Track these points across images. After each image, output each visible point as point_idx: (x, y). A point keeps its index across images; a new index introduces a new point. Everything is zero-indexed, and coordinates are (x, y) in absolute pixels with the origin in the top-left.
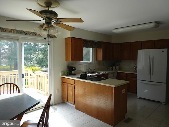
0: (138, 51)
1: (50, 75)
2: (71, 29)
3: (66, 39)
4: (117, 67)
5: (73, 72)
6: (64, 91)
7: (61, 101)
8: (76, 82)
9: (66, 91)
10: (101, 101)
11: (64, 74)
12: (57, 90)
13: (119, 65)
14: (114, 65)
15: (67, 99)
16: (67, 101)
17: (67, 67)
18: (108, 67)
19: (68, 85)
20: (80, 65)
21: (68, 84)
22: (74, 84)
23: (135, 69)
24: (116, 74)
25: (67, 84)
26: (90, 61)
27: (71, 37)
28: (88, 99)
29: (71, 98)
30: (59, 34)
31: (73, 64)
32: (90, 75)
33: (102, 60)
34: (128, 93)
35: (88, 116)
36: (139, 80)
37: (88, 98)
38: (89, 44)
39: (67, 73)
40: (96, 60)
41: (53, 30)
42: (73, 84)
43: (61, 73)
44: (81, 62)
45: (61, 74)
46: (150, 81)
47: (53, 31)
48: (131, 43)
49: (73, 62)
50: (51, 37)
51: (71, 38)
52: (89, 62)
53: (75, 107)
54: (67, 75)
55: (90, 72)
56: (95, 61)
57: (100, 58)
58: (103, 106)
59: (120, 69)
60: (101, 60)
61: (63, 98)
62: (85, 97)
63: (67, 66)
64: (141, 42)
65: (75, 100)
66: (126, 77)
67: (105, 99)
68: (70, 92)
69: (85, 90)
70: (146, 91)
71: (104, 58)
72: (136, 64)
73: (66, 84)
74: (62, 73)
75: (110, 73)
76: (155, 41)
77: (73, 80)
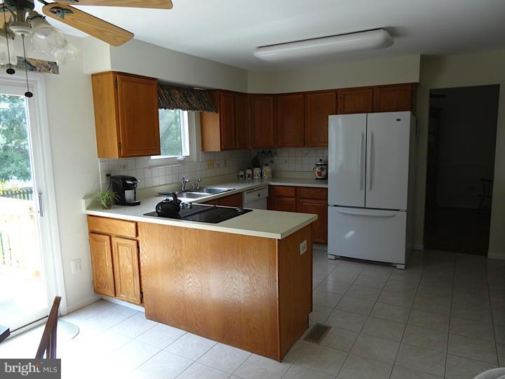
0: (331, 118)
1: (41, 212)
2: (118, 39)
3: (96, 78)
4: (267, 169)
5: (129, 194)
6: (101, 264)
7: (93, 297)
8: (143, 231)
9: (109, 263)
10: (235, 287)
11: (95, 205)
12: (73, 261)
13: (272, 162)
14: (256, 163)
15: (113, 289)
16: (113, 295)
17: (105, 177)
18: (238, 172)
19: (115, 240)
20: (150, 167)
21: (113, 239)
22: (137, 235)
23: (320, 174)
24: (265, 193)
25: (110, 237)
26: (184, 155)
27: (114, 72)
28: (190, 282)
29: (130, 284)
30: (72, 52)
31: (124, 167)
32: (191, 203)
33: (221, 149)
34: (315, 247)
35: (195, 339)
36: (335, 206)
37: (191, 280)
38: (178, 96)
39: (108, 200)
40: (203, 150)
41: (46, 35)
42: (133, 236)
43: (83, 201)
44: (153, 157)
45: (83, 204)
46: (365, 208)
47: (43, 37)
48: (304, 94)
49: (124, 161)
50: (33, 68)
51: (112, 74)
52: (180, 157)
53: (144, 311)
54: (108, 207)
55: (185, 191)
56: (198, 154)
57: (214, 143)
58: (243, 302)
59: (274, 176)
60: (218, 149)
61: (97, 287)
62: (180, 277)
63: (104, 174)
64: (336, 91)
65: (143, 291)
66: (294, 199)
67: (250, 278)
68: (123, 266)
69: (178, 255)
70: (351, 233)
71: (226, 144)
72: (321, 160)
73: (108, 238)
74: (89, 201)
75: (250, 191)
76: (372, 88)
77: (132, 222)
